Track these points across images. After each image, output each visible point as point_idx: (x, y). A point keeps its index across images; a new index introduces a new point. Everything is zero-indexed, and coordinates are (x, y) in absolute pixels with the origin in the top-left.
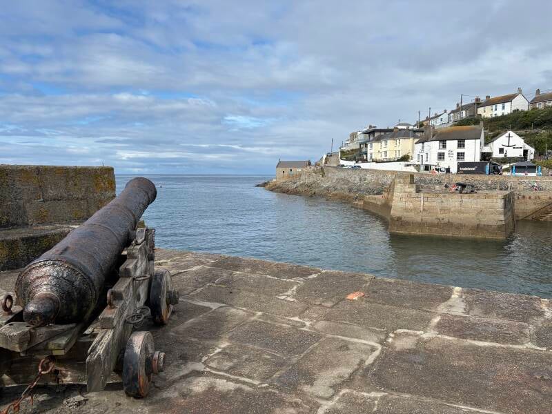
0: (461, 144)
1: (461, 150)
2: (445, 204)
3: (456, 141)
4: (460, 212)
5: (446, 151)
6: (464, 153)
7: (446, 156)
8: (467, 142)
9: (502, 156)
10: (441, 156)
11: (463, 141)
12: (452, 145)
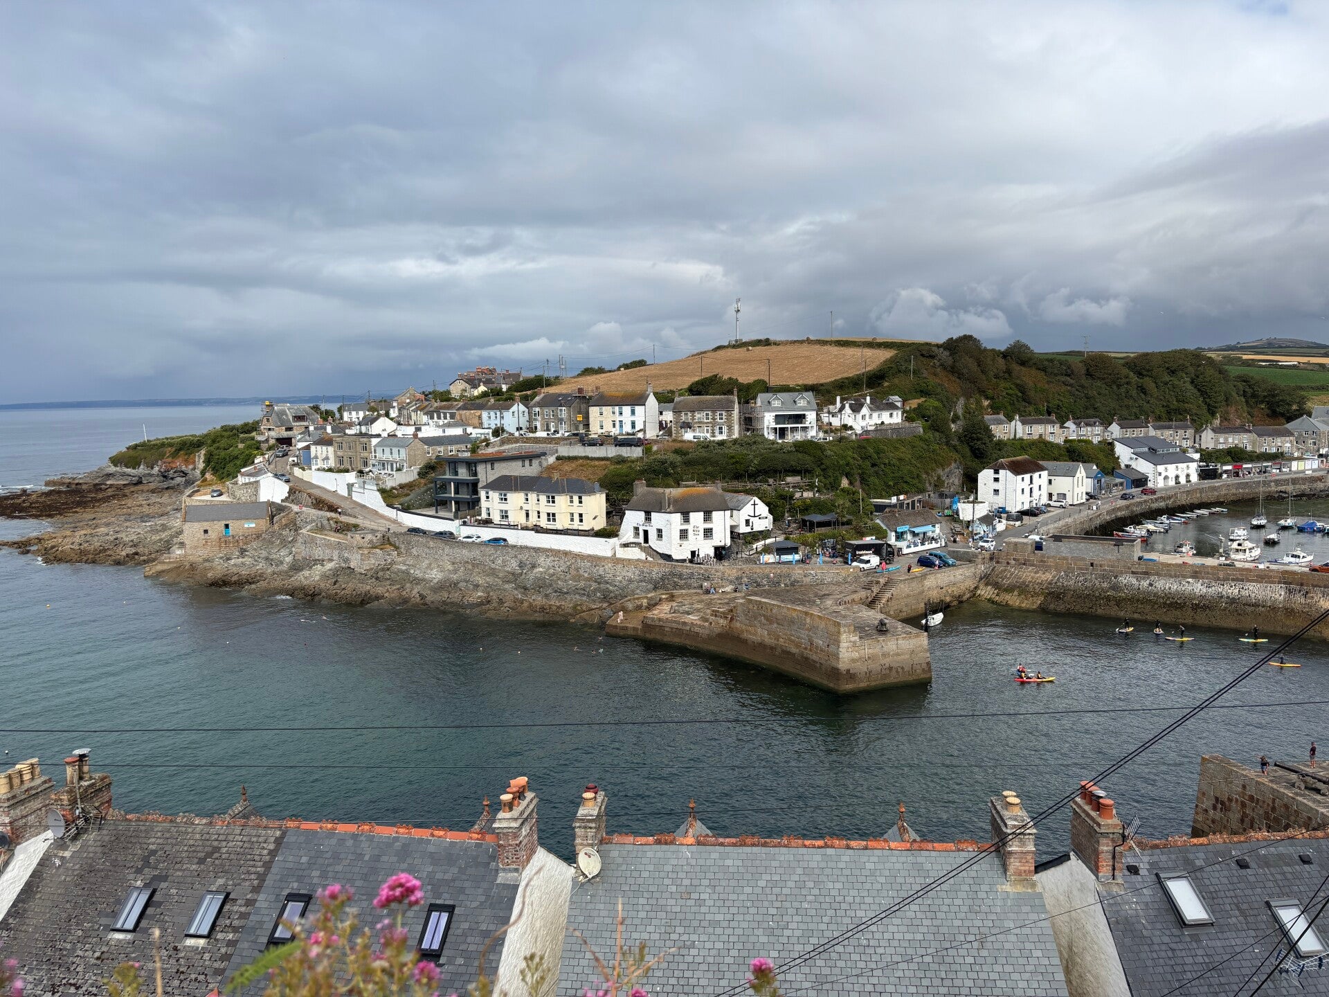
0: (708, 518)
1: (708, 526)
2: (885, 649)
3: (702, 513)
4: (898, 654)
5: (689, 527)
6: (711, 529)
7: (690, 533)
8: (714, 514)
9: (748, 530)
10: (684, 534)
11: (710, 512)
12: (697, 518)
